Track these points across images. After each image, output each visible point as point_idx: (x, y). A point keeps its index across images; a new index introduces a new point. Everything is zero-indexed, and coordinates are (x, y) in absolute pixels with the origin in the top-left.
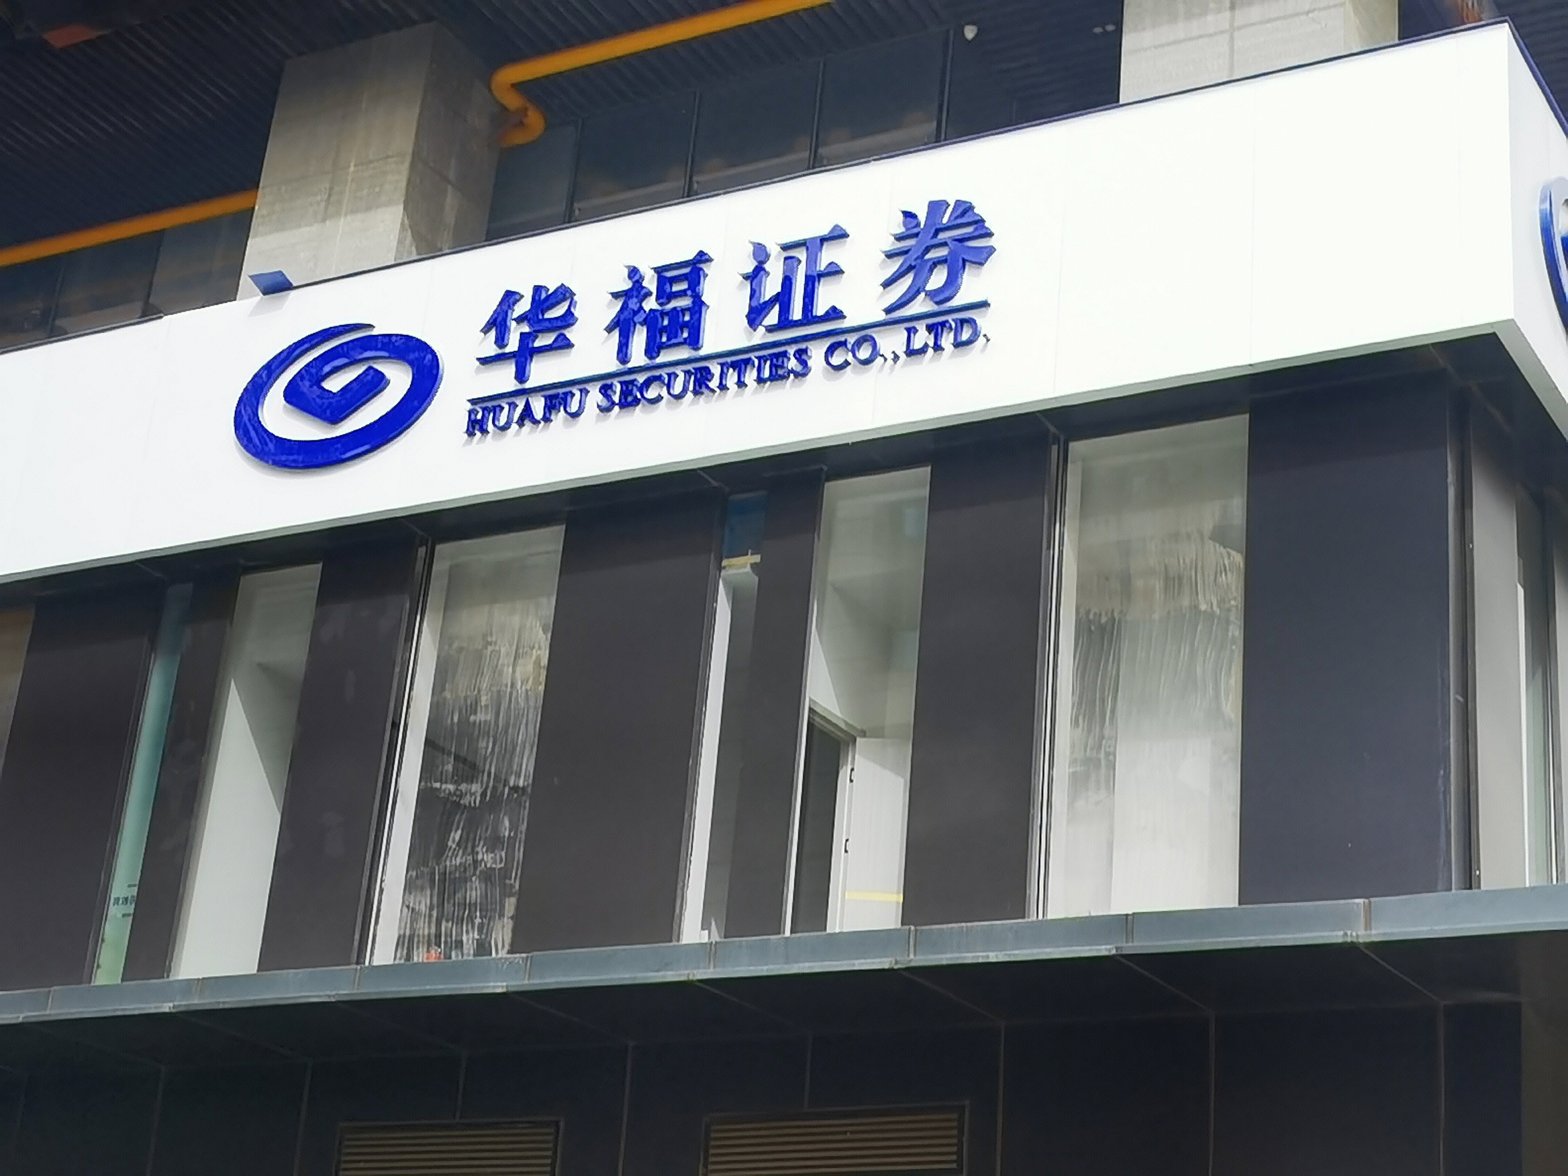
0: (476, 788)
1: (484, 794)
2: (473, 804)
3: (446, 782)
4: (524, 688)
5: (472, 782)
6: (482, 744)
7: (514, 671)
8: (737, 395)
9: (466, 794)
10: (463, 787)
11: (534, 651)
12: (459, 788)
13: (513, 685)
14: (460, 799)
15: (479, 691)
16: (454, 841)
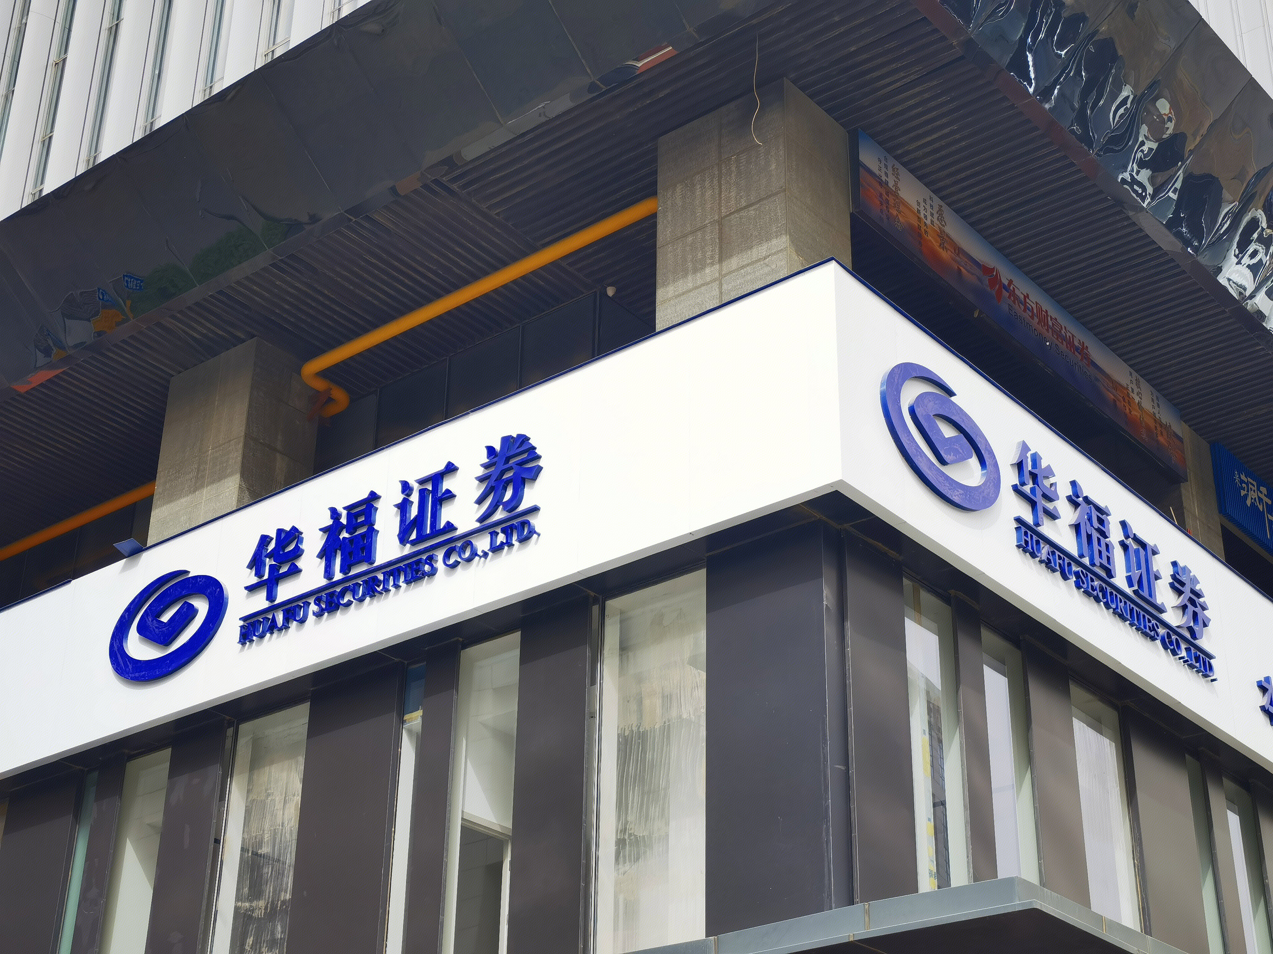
0: (262, 903)
1: (266, 908)
2: (260, 917)
3: (245, 902)
4: (289, 826)
5: (260, 900)
6: (265, 870)
7: (283, 814)
8: (395, 594)
9: (256, 908)
10: (254, 904)
11: (295, 797)
12: (252, 905)
13: (283, 823)
14: (253, 913)
15: (264, 831)
16: (249, 946)
